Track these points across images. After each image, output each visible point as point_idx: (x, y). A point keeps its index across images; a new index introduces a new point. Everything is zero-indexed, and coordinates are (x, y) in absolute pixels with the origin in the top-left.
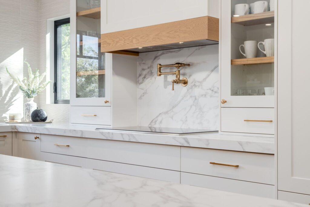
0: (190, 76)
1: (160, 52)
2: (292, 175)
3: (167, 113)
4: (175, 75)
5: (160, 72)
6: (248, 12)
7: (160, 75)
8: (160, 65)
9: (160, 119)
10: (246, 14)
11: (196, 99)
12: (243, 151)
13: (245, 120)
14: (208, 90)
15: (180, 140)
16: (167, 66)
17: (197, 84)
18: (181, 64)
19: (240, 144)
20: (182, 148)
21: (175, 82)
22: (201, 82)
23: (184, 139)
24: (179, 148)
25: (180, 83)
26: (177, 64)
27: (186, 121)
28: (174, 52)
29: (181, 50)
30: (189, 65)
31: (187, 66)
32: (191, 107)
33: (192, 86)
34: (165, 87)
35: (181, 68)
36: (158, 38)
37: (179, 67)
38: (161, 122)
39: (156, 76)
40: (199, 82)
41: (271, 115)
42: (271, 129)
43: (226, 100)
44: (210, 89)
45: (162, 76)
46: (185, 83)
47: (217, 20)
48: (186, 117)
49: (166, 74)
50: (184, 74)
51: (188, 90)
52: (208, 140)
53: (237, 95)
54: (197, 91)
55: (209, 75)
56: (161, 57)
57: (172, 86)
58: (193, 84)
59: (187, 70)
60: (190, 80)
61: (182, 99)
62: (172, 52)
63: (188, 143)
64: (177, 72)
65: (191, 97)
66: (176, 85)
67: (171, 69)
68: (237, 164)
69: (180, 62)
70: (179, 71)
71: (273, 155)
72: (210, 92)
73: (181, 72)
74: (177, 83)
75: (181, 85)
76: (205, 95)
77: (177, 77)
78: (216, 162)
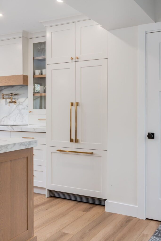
0: (18, 99)
1: (3, 88)
2: (52, 140)
3: (6, 117)
4: (10, 99)
5: (3, 97)
6: (40, 74)
7: (3, 99)
8: (3, 94)
9: (3, 120)
10: (39, 74)
11: (20, 110)
12: (35, 131)
13: (39, 119)
14: (25, 106)
15: (10, 128)
16: (7, 95)
17: (21, 103)
18: (13, 94)
19: (34, 129)
20: (11, 132)
21: (10, 102)
22: (22, 103)
23: (12, 128)
24: (10, 132)
25: (12, 103)
26: (11, 94)
27: (16, 120)
28: (10, 88)
29: (13, 87)
30: (17, 95)
31: (16, 95)
32: (18, 114)
33: (18, 104)
34: (6, 104)
35: (13, 96)
36: (1, 83)
37: (12, 95)
38: (4, 121)
39: (1, 99)
40: (21, 102)
41: (44, 117)
42: (44, 123)
43: (31, 111)
44: (26, 106)
45: (4, 99)
46: (15, 103)
47: (27, 76)
48: (16, 119)
49: (6, 99)
50: (15, 99)
51: (16, 106)
52: (21, 128)
53: (37, 109)
54: (21, 107)
55: (26, 100)
56: (4, 90)
57: (8, 104)
58: (19, 104)
59: (16, 97)
60: (17, 102)
61: (14, 110)
62: (9, 88)
63: (13, 129)
64: (11, 98)
65: (18, 109)
66: (10, 104)
67: (8, 96)
68: (33, 137)
69: (13, 93)
70: (12, 97)
71: (45, 133)
72: (26, 107)
73: (13, 97)
74: (11, 103)
75: (13, 104)
76: (24, 109)
77: (11, 100)
78: (25, 137)
